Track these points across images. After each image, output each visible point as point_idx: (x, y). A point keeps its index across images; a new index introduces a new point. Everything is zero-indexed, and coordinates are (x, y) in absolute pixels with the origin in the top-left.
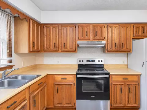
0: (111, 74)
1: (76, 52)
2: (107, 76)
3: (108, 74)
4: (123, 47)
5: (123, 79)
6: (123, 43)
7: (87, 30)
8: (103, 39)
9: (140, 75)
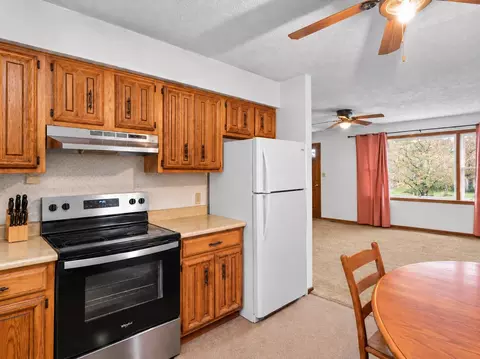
0: (183, 236)
1: (39, 170)
2: (175, 245)
3: (176, 237)
4: (203, 157)
5: (211, 245)
6: (203, 147)
7: (91, 88)
8: (151, 130)
9: (243, 227)
